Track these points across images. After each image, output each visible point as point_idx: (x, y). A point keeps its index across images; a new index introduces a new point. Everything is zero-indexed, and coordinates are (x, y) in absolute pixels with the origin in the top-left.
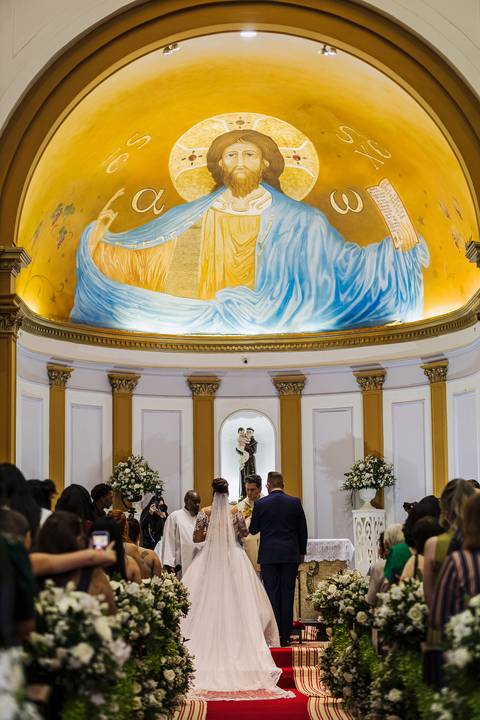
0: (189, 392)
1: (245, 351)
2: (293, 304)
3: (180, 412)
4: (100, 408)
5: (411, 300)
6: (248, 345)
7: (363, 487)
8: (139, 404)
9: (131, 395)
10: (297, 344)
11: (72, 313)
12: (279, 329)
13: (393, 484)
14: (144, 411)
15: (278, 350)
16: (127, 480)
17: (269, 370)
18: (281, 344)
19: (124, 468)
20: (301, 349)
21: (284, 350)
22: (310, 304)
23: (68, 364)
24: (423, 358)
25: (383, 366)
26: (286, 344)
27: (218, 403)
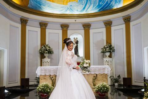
0: (61, 28)
1: (75, 18)
2: (87, 6)
3: (59, 33)
4: (37, 32)
5: (119, 2)
6: (76, 17)
7: (107, 52)
8: (48, 31)
9: (46, 29)
10: (89, 16)
11: (29, 6)
12: (84, 12)
13: (114, 51)
14: (49, 33)
15: (84, 18)
16: (43, 50)
17: (81, 23)
18: (84, 16)
19: (43, 47)
20: (89, 17)
21: (85, 18)
22: (92, 6)
23: (27, 19)
24: (123, 17)
25: (111, 20)
26: (86, 16)
27: (68, 31)
